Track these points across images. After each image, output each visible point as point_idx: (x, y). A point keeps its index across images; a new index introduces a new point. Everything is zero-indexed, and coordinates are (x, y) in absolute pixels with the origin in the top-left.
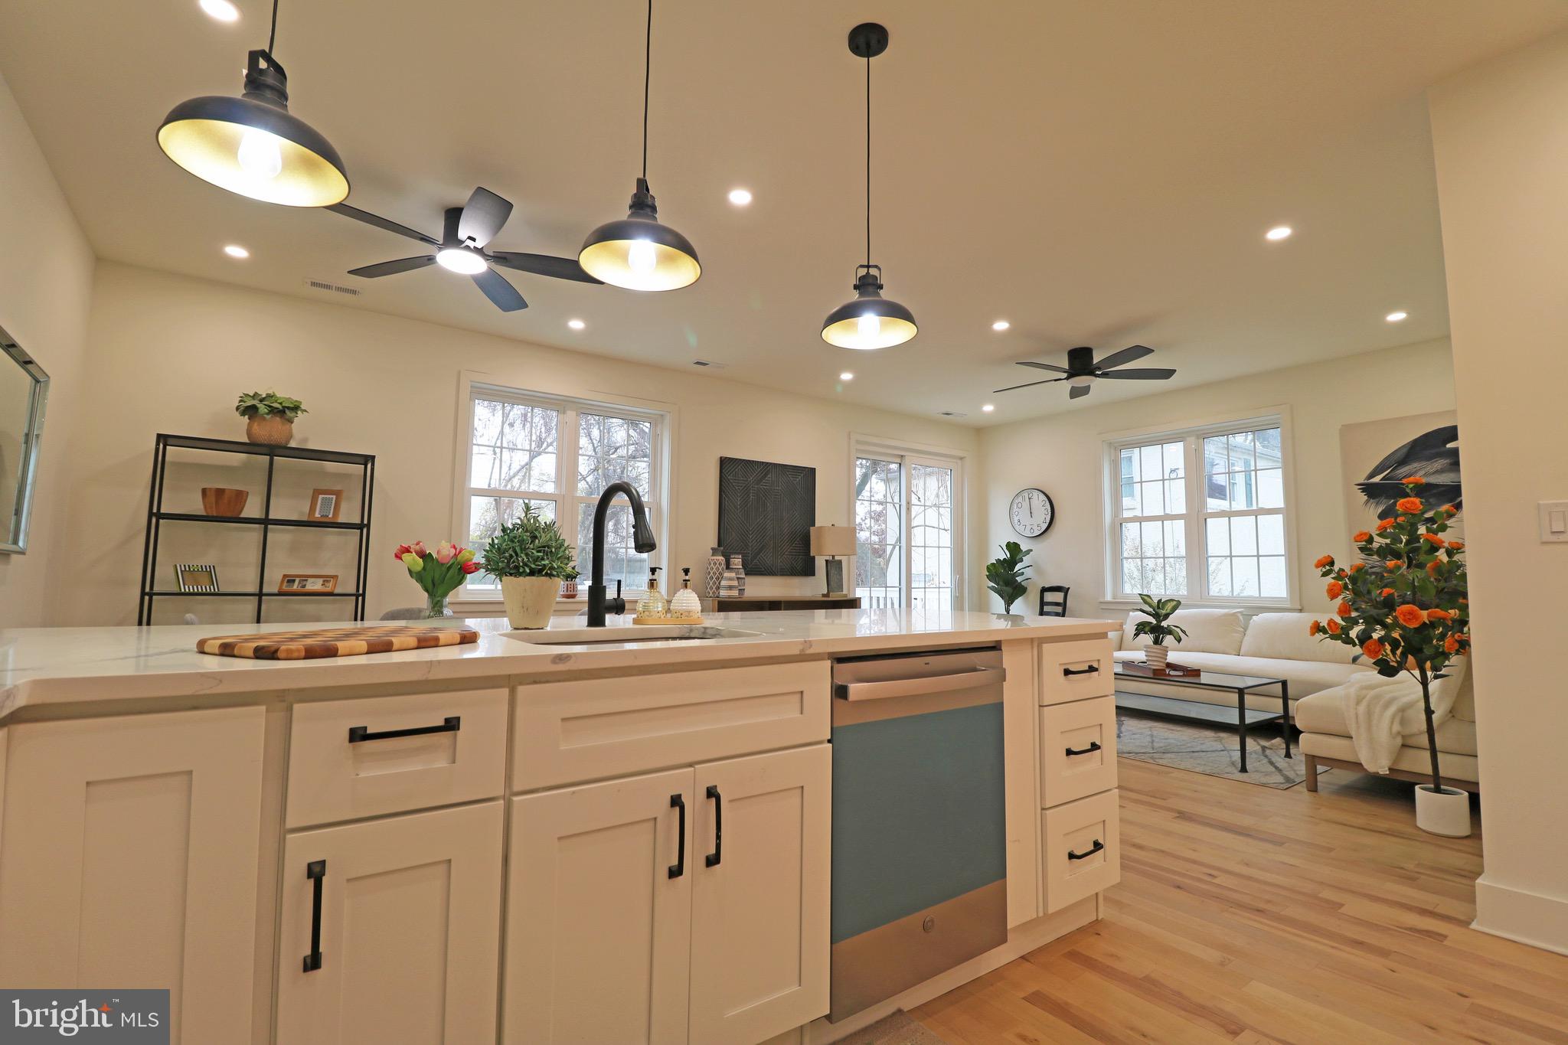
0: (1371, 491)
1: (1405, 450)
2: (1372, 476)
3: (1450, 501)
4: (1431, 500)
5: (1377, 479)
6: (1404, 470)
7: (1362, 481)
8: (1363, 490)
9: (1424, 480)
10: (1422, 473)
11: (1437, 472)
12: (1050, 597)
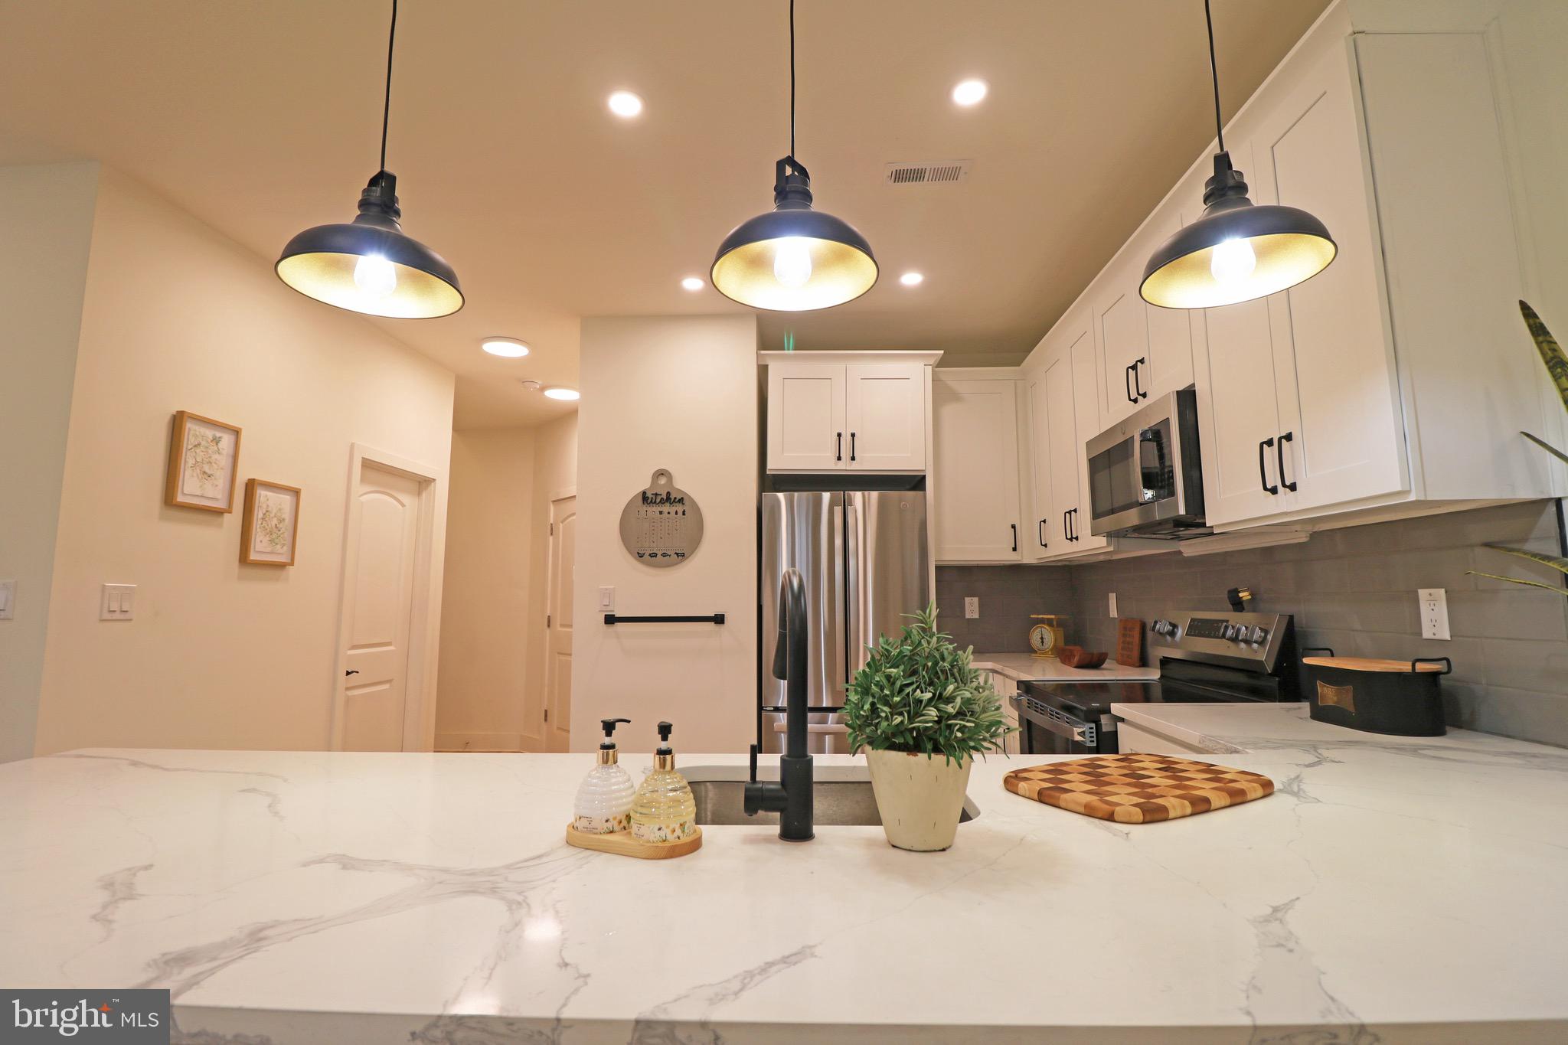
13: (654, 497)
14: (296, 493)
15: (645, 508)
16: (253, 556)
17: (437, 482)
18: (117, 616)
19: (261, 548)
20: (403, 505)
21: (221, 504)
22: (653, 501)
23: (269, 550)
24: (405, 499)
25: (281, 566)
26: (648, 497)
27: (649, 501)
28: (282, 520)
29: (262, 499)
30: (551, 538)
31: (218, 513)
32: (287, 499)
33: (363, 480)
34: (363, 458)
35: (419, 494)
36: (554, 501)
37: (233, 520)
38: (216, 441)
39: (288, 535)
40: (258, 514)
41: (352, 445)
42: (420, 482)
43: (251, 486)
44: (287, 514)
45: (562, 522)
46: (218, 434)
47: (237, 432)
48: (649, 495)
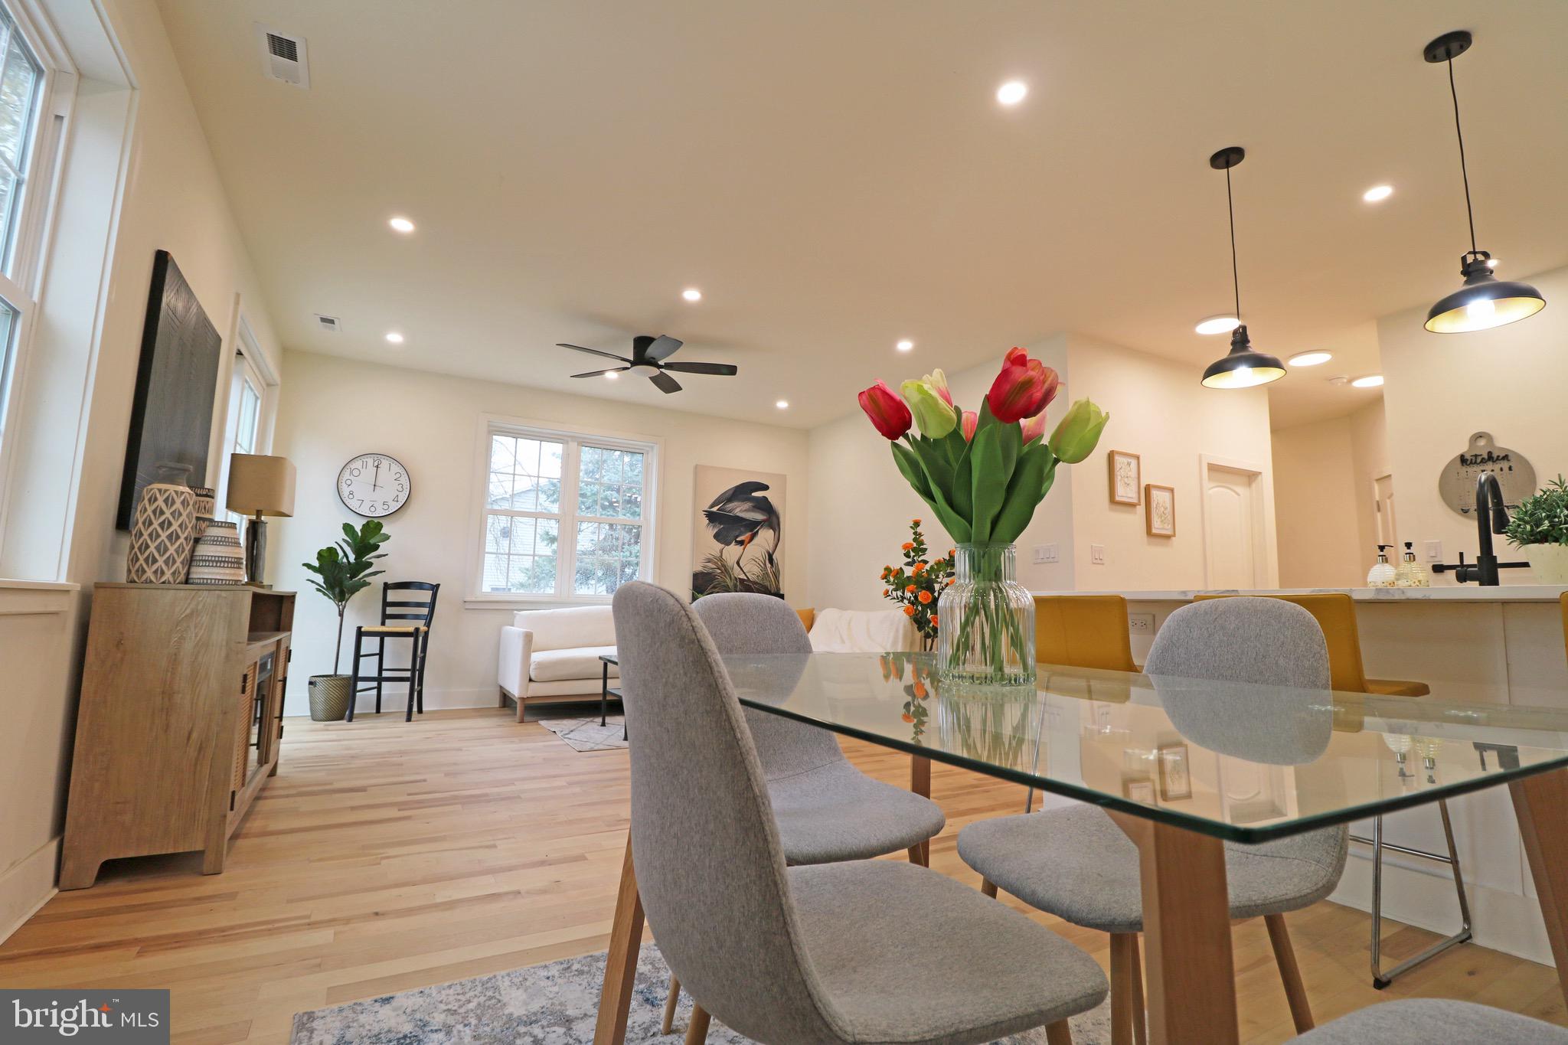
0: (712, 517)
1: (731, 492)
2: (712, 506)
3: (751, 531)
4: (742, 529)
5: (715, 509)
6: (730, 506)
7: (706, 509)
8: (707, 516)
9: (737, 514)
10: (738, 510)
11: (745, 510)
12: (393, 596)
13: (1474, 458)
14: (1172, 490)
15: (1465, 469)
16: (1154, 531)
17: (1263, 474)
18: (1099, 562)
19: (1158, 526)
20: (1238, 494)
21: (1135, 501)
22: (1473, 461)
23: (1161, 527)
24: (1240, 489)
25: (1168, 537)
26: (1467, 460)
27: (1469, 462)
28: (1166, 509)
29: (1155, 496)
30: (1379, 515)
31: (1133, 505)
32: (1167, 495)
33: (1210, 479)
34: (1208, 464)
35: (1250, 485)
36: (1377, 480)
37: (1141, 509)
38: (1129, 464)
39: (1170, 517)
40: (1154, 505)
41: (1200, 456)
42: (1249, 476)
43: (1148, 488)
44: (1168, 505)
45: (1389, 498)
46: (1129, 461)
47: (1138, 458)
48: (1468, 457)
